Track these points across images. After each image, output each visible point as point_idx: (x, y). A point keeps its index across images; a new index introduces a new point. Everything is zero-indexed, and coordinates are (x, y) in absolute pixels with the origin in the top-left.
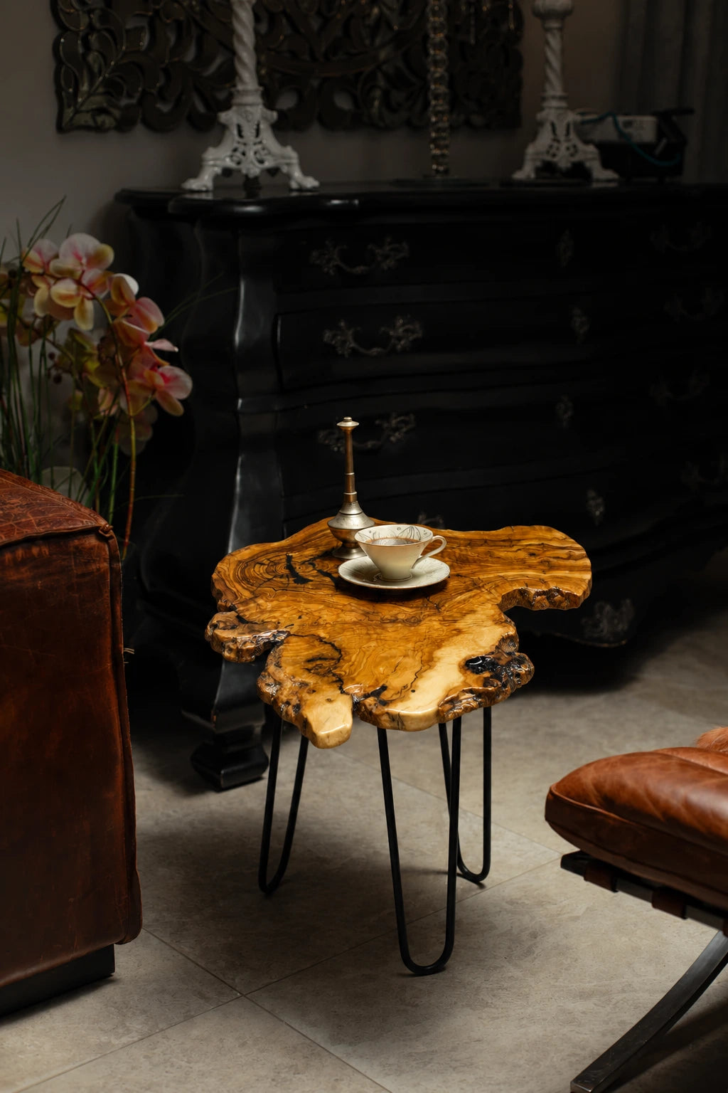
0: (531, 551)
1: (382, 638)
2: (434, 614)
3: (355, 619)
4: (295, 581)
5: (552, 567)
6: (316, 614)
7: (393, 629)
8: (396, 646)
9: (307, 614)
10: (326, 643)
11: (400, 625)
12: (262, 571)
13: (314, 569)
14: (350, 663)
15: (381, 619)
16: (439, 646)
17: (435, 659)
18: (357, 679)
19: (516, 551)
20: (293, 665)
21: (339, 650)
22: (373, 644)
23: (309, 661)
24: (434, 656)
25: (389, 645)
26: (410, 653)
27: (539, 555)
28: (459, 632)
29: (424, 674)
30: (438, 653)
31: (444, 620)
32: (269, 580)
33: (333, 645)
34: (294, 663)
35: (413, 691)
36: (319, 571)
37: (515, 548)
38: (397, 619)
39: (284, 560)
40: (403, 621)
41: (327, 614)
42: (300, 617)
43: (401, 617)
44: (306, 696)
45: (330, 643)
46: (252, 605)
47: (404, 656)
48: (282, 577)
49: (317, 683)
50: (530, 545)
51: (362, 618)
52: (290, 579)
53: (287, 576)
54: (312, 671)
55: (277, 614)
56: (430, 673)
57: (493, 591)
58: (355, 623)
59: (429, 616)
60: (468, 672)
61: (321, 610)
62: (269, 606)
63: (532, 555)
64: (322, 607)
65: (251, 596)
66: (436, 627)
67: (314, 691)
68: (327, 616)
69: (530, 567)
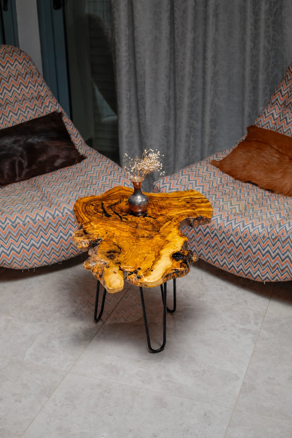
0: (187, 201)
1: (139, 244)
2: (158, 234)
3: (127, 235)
4: (105, 216)
5: (197, 207)
6: (113, 232)
7: (143, 240)
8: (144, 249)
9: (110, 231)
10: (115, 245)
11: (145, 239)
12: (93, 209)
13: (112, 211)
14: (125, 255)
15: (138, 236)
16: (162, 249)
17: (161, 255)
18: (127, 263)
19: (181, 202)
20: (102, 254)
21: (120, 248)
22: (135, 247)
23: (108, 252)
24: (160, 253)
25: (142, 248)
26: (150, 252)
27: (190, 202)
28: (168, 241)
29: (156, 262)
30: (162, 252)
31: (162, 237)
32: (95, 213)
33: (118, 246)
34: (103, 253)
35: (152, 271)
36: (114, 212)
37: (180, 200)
38: (144, 236)
39: (100, 205)
40: (147, 237)
41: (117, 232)
42: (107, 233)
43: (146, 235)
44: (105, 269)
45: (117, 245)
46: (89, 225)
47: (148, 253)
48: (100, 212)
49: (110, 263)
50: (186, 199)
51: (131, 235)
52: (104, 214)
53: (102, 213)
54: (109, 257)
55: (98, 231)
56: (159, 262)
57: (176, 221)
58: (127, 237)
59: (156, 235)
60: (174, 260)
61: (115, 230)
62: (95, 226)
63: (188, 203)
64: (115, 229)
65: (88, 220)
66: (159, 240)
67: (109, 267)
68: (117, 233)
69: (188, 208)
